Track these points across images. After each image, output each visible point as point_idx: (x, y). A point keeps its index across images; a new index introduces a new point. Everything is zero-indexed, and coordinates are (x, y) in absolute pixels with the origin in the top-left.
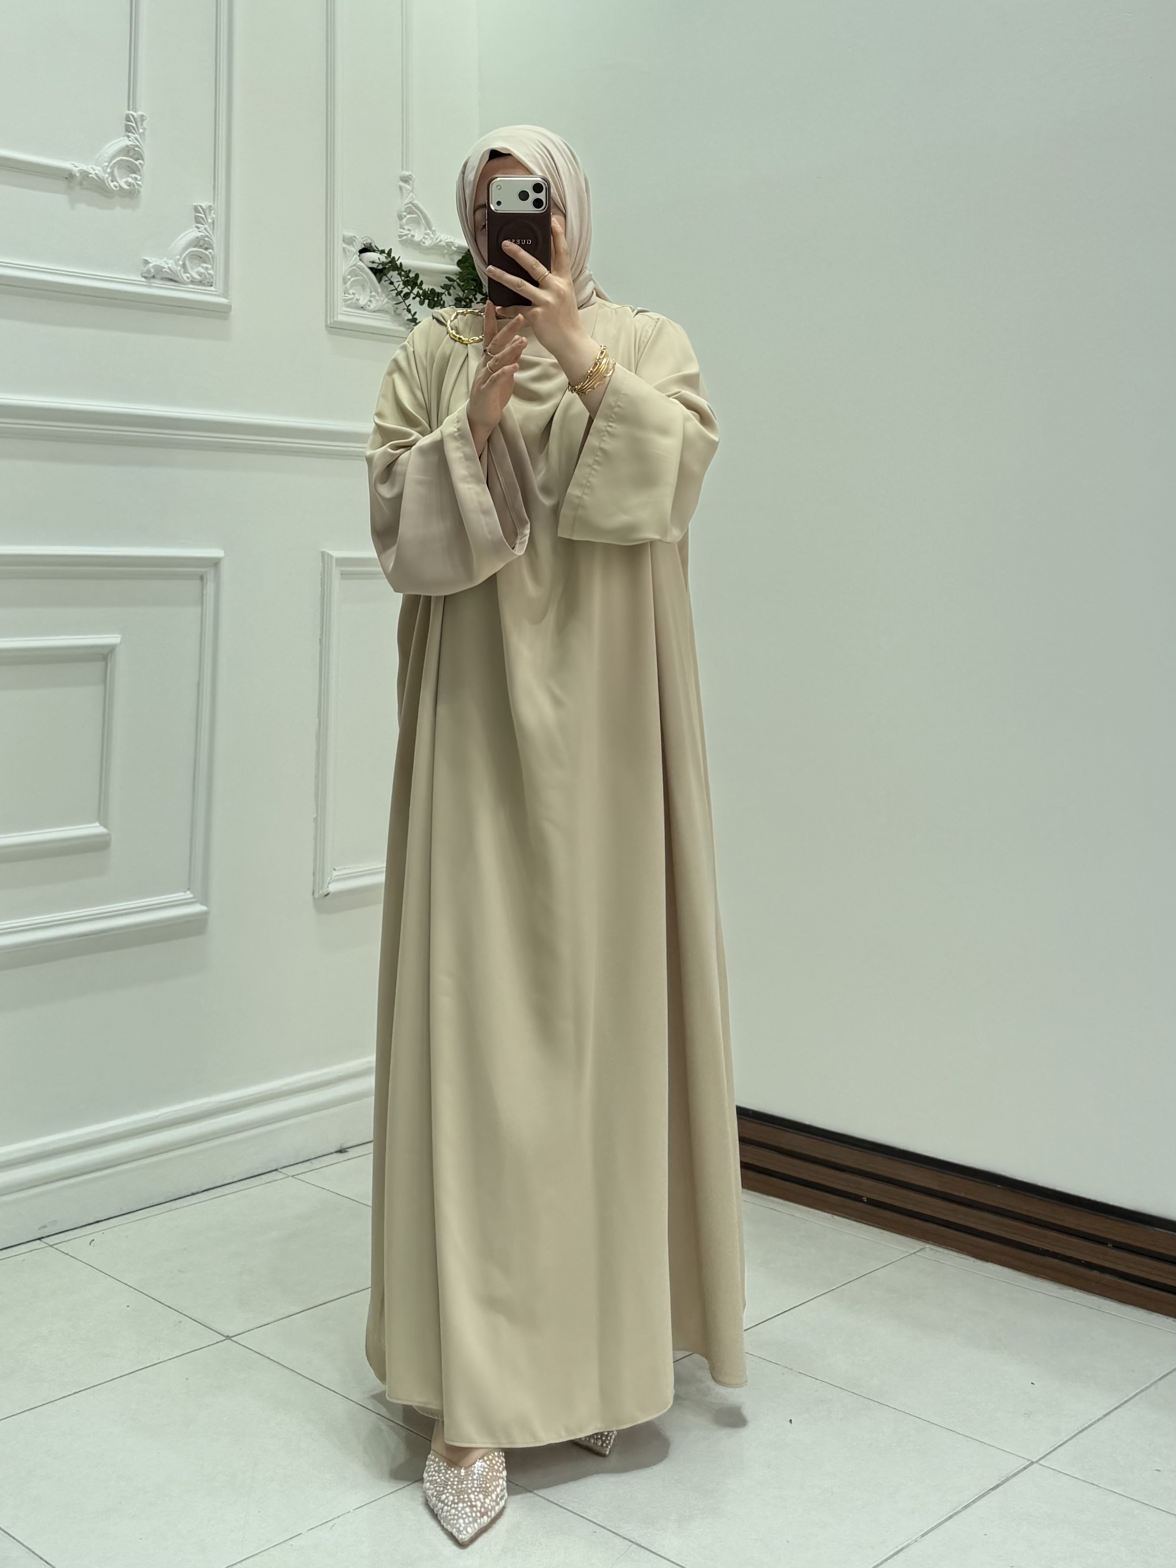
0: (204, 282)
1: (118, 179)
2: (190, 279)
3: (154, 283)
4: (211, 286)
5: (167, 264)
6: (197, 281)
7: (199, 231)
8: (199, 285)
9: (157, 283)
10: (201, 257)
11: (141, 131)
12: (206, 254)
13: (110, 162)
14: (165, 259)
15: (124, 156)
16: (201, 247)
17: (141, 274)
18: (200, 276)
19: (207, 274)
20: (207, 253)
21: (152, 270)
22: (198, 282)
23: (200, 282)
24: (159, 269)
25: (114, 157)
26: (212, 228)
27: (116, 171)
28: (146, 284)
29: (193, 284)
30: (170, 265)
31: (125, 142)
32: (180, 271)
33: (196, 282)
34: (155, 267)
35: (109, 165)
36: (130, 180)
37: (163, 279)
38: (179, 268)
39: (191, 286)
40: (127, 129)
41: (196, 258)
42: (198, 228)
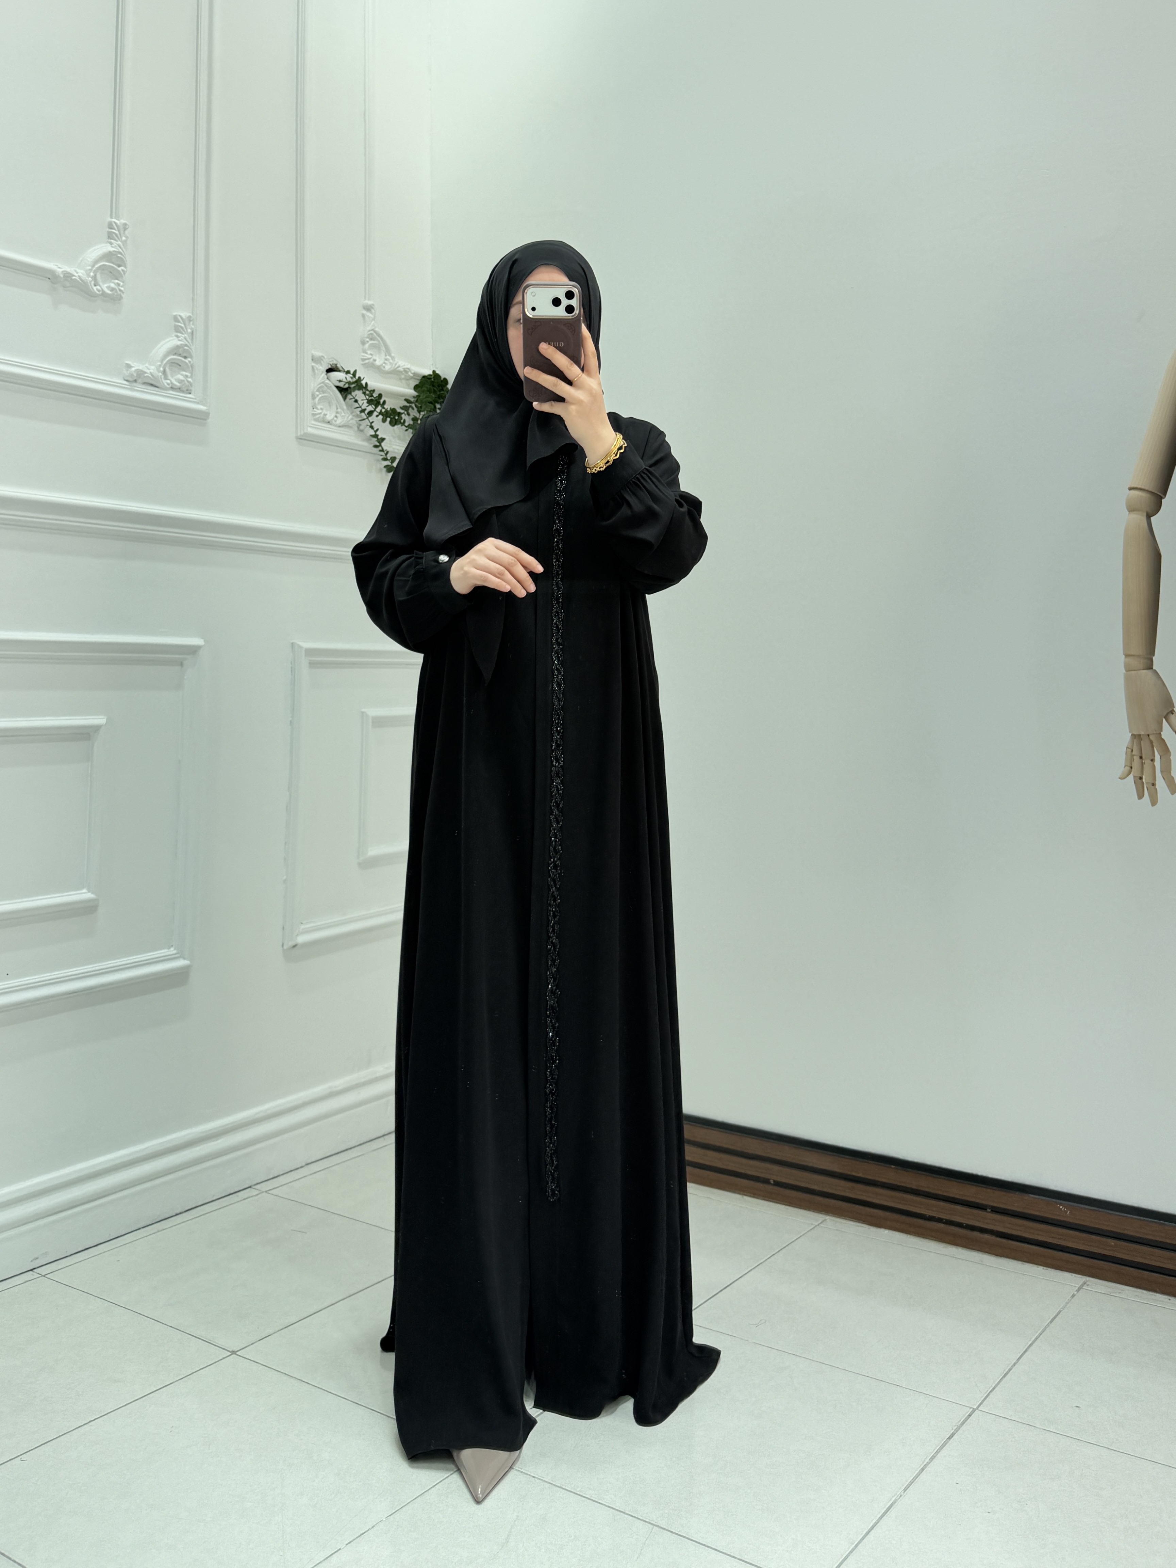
0: (184, 389)
1: (101, 283)
2: (170, 386)
3: (136, 387)
4: (190, 393)
5: (149, 369)
6: (176, 387)
7: (180, 340)
8: (177, 392)
9: (140, 387)
10: (180, 366)
11: (123, 238)
12: (185, 362)
13: (93, 266)
14: (147, 365)
15: (106, 262)
16: (180, 355)
17: (124, 378)
18: (179, 383)
19: (186, 382)
20: (187, 361)
21: (135, 375)
22: (178, 389)
23: (180, 388)
24: (140, 373)
25: (96, 262)
26: (191, 338)
27: (99, 276)
28: (128, 387)
29: (173, 391)
30: (152, 371)
31: (106, 248)
32: (161, 376)
33: (176, 389)
34: (138, 371)
35: (91, 270)
36: (112, 285)
37: (144, 383)
38: (160, 374)
39: (171, 392)
40: (110, 236)
41: (176, 365)
42: (178, 337)
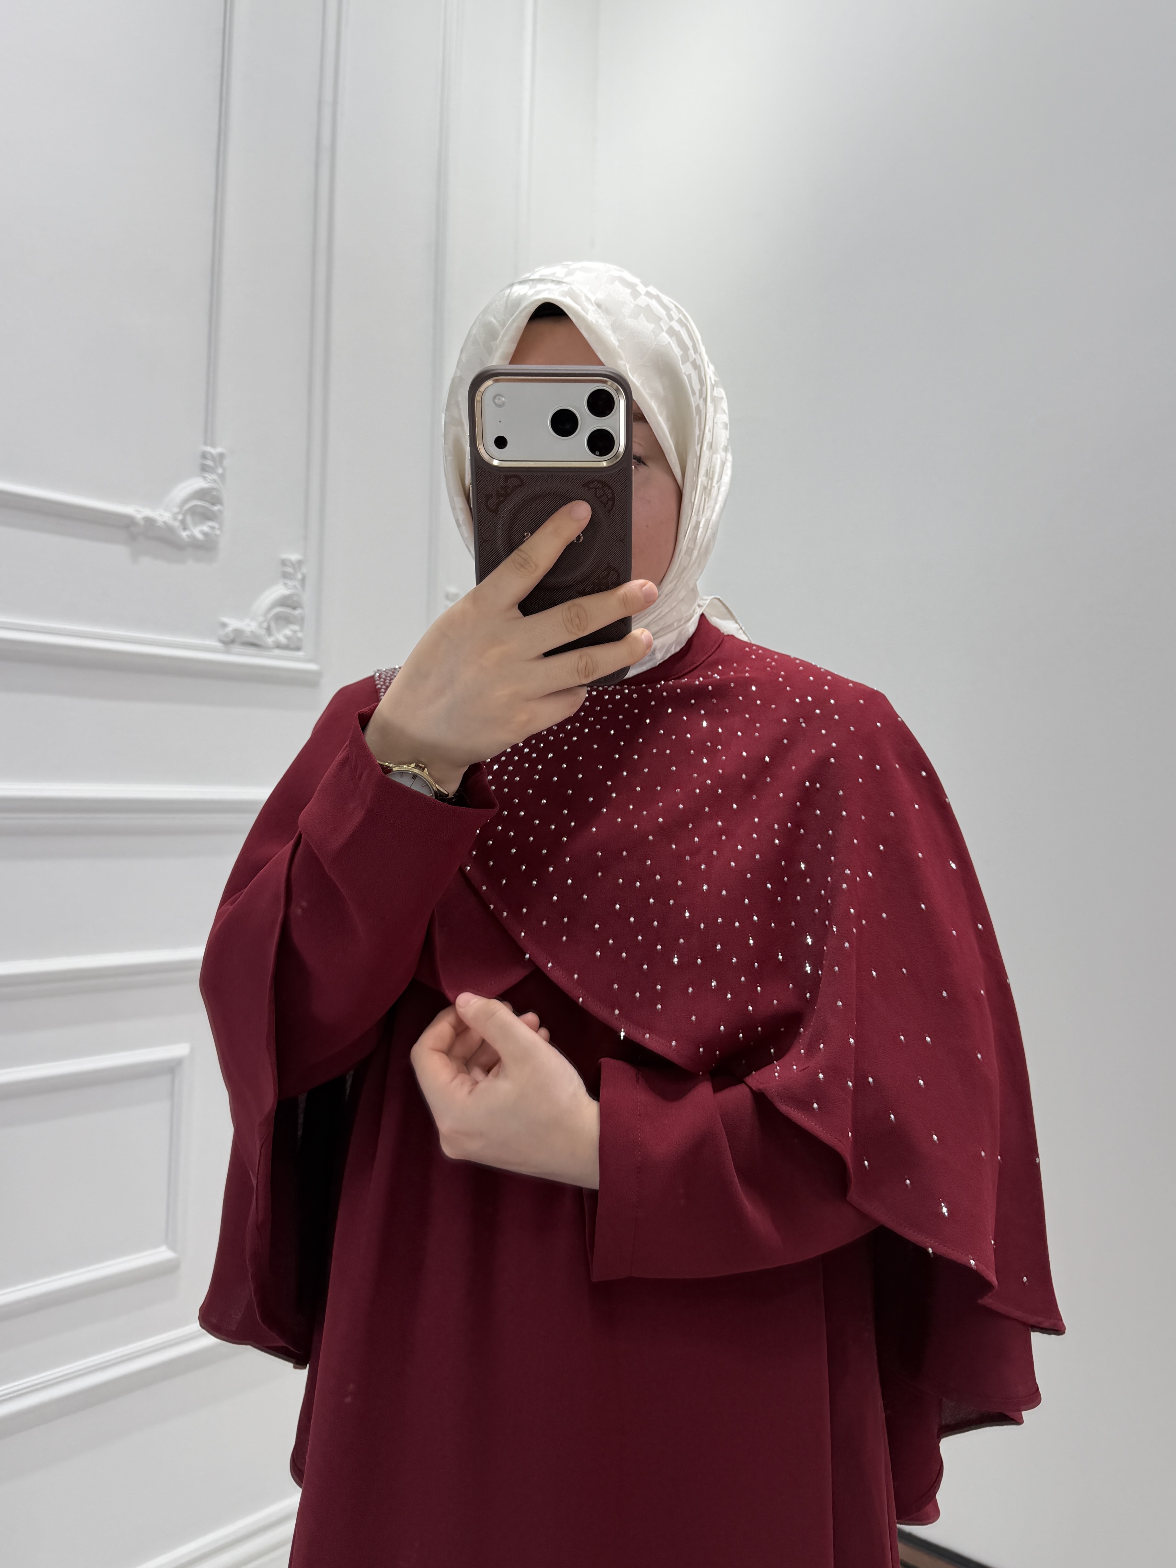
0: (293, 646)
1: (192, 527)
2: (275, 644)
3: (232, 649)
4: (300, 651)
5: (249, 628)
6: (284, 645)
7: (288, 588)
8: (284, 650)
9: (237, 648)
10: (287, 618)
11: (220, 471)
12: (294, 613)
13: (182, 508)
14: (247, 622)
15: (197, 501)
16: (287, 606)
17: (218, 640)
18: (287, 639)
19: (295, 637)
21: (233, 634)
23: (287, 646)
24: (238, 632)
25: (186, 502)
26: (301, 584)
27: (188, 520)
28: (224, 650)
29: (279, 650)
30: (252, 629)
31: (198, 483)
32: (263, 634)
33: (282, 647)
34: (235, 630)
35: (179, 513)
36: (205, 528)
37: (244, 644)
38: (264, 631)
39: (277, 652)
40: (204, 469)
41: (283, 620)
42: (285, 584)
